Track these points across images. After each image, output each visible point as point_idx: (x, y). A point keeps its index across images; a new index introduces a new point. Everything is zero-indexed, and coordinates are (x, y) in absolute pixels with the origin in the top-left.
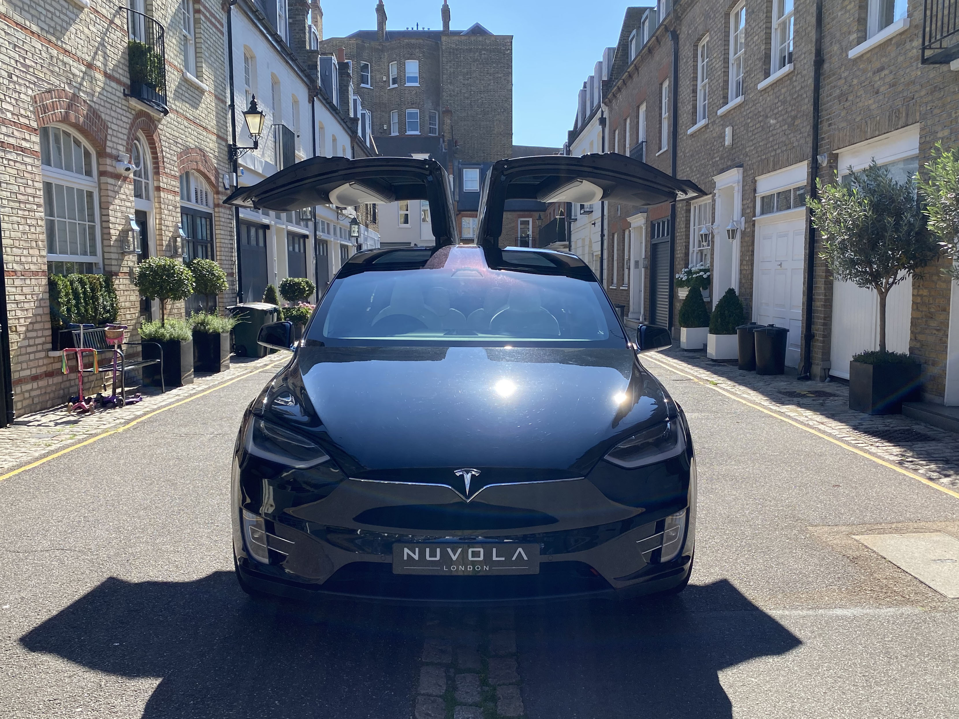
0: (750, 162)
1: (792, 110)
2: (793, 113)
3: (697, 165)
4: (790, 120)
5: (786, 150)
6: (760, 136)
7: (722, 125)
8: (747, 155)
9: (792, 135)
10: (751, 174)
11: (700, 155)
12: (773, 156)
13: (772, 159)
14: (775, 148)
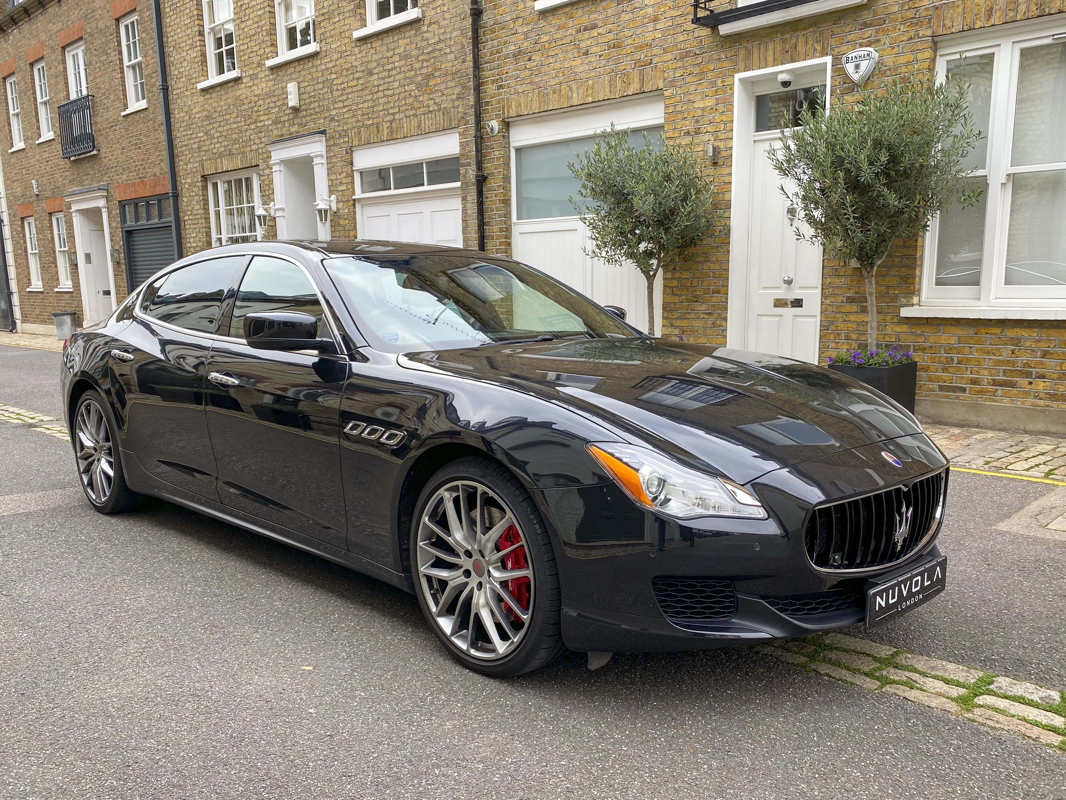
0: (340, 128)
1: (422, 67)
2: (424, 71)
3: (221, 129)
4: (420, 78)
5: (415, 115)
6: (358, 97)
7: (275, 80)
8: (332, 120)
9: (426, 97)
10: (344, 142)
11: (228, 117)
12: (389, 121)
13: (386, 126)
14: (391, 111)
